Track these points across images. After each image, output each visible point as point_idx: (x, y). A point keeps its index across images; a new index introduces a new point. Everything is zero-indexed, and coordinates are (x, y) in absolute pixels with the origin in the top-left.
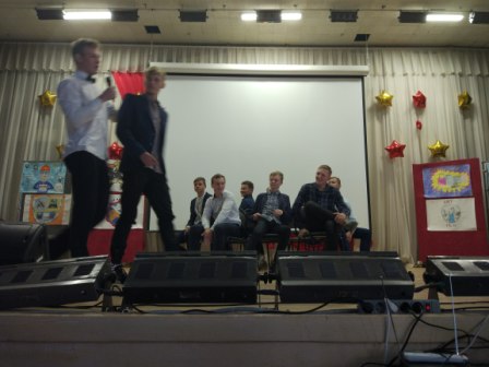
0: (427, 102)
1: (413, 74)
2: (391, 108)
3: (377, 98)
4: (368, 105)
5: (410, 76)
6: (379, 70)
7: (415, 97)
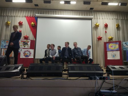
3: (95, 25)
7: (105, 25)
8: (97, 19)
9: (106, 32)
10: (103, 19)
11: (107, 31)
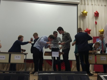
0: (99, 15)
1: (95, 5)
2: (87, 16)
3: (82, 12)
4: (79, 15)
5: (94, 5)
6: (83, 3)
8: (85, 4)
9: (96, 23)
10: (92, 5)
11: (98, 21)
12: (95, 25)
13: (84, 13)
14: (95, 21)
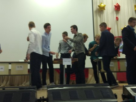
2: (105, 11)
4: (95, 9)
7: (115, 6)
9: (117, 19)
11: (119, 17)
12: (116, 21)
13: (101, 7)
14: (116, 17)
